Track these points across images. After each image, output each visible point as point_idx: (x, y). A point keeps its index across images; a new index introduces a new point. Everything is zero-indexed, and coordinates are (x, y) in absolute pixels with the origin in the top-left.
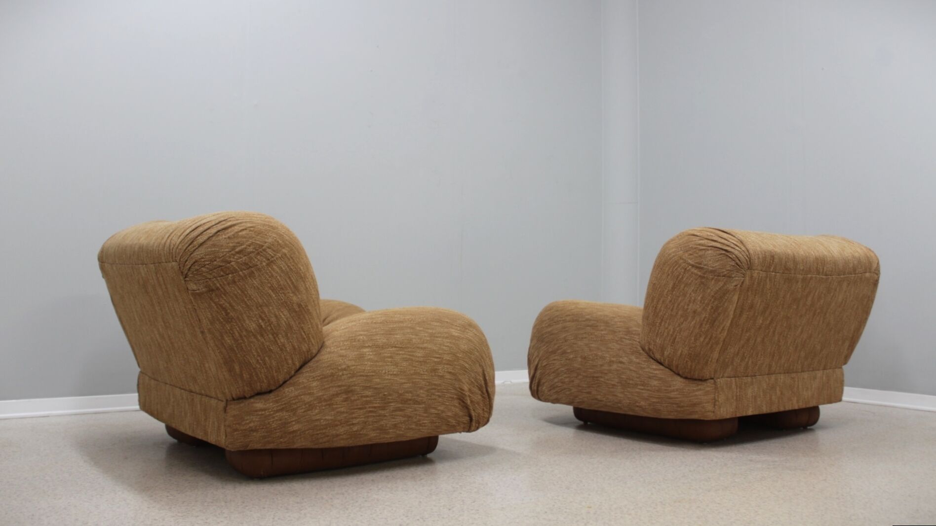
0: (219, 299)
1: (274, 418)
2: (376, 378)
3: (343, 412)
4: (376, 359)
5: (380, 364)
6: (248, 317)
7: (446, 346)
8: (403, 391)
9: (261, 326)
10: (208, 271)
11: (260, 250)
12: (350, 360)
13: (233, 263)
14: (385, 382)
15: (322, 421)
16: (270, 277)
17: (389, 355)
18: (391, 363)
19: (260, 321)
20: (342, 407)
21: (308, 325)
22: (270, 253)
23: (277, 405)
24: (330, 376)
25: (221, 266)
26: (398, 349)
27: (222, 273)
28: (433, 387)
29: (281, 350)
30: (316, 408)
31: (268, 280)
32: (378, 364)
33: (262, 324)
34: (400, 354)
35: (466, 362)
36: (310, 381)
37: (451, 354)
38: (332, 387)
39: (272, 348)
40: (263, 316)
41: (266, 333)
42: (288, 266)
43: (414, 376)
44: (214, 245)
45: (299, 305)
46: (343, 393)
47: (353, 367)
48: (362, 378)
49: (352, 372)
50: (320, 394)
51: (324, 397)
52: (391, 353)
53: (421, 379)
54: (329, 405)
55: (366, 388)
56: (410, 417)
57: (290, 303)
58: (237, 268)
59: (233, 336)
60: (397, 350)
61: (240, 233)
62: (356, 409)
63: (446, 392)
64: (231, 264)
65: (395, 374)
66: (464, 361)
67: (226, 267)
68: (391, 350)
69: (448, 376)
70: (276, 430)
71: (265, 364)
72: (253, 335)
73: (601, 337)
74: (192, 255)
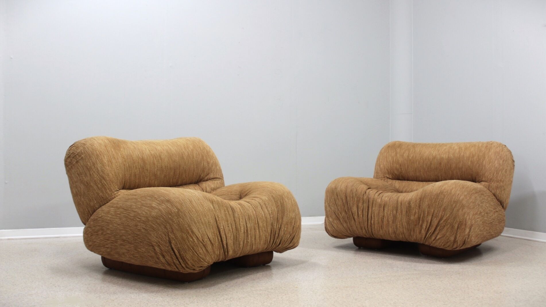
2: (111, 225)
3: (102, 240)
4: (114, 214)
7: (145, 212)
8: (121, 234)
9: (76, 192)
12: (104, 213)
13: (67, 162)
14: (114, 227)
15: (96, 242)
17: (119, 213)
18: (119, 217)
20: (101, 237)
21: (92, 193)
24: (96, 220)
28: (135, 235)
29: (83, 204)
32: (113, 217)
34: (124, 213)
35: (153, 224)
37: (146, 217)
38: (97, 226)
43: (127, 227)
45: (87, 183)
47: (104, 217)
54: (97, 235)
56: (129, 250)
60: (124, 211)
63: (144, 240)
65: (119, 224)
66: (152, 223)
69: (143, 231)
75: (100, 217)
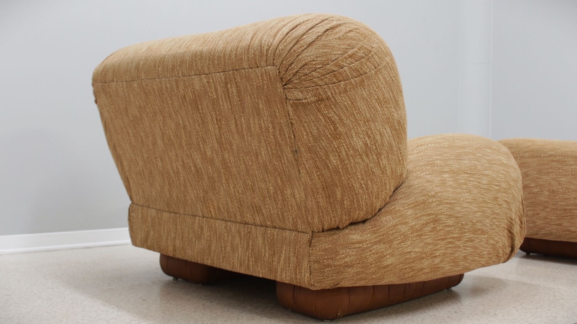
0: (328, 110)
1: (371, 251)
2: (458, 206)
3: (429, 244)
4: (455, 185)
5: (458, 190)
6: (356, 133)
7: (501, 174)
8: (475, 221)
9: (367, 144)
10: (319, 76)
11: (368, 54)
12: (436, 187)
13: (345, 68)
14: (464, 210)
15: (412, 253)
16: (377, 88)
18: (466, 190)
19: (367, 139)
20: (429, 238)
22: (377, 61)
23: (375, 236)
24: (423, 203)
25: (334, 71)
26: (469, 175)
27: (334, 80)
28: (495, 216)
29: (383, 172)
30: (409, 239)
31: (375, 91)
33: (368, 142)
34: (471, 181)
36: (406, 209)
37: (506, 182)
38: (423, 215)
39: (375, 171)
40: (369, 133)
41: (371, 153)
42: (391, 77)
43: (483, 205)
44: (325, 46)
45: (399, 123)
46: (431, 222)
47: (440, 194)
48: (447, 205)
49: (439, 200)
50: (414, 223)
51: (417, 226)
52: (464, 180)
53: (487, 208)
54: (419, 236)
55: (450, 216)
57: (392, 119)
58: (349, 74)
59: (339, 156)
60: (469, 177)
61: (349, 35)
62: (440, 240)
63: (501, 222)
64: (344, 69)
65: (470, 202)
67: (339, 72)
68: (464, 176)
69: (504, 205)
70: (371, 265)
71: (367, 189)
72: (360, 155)
73: (572, 171)
74: (300, 57)
75: (433, 196)
